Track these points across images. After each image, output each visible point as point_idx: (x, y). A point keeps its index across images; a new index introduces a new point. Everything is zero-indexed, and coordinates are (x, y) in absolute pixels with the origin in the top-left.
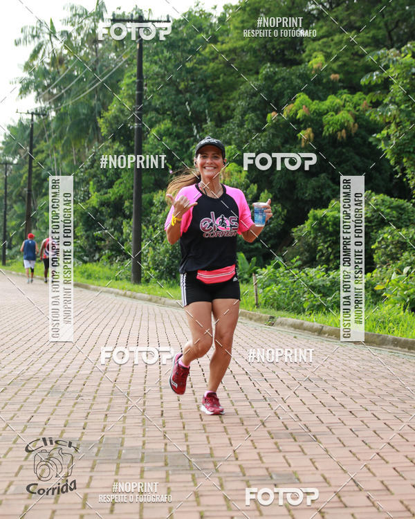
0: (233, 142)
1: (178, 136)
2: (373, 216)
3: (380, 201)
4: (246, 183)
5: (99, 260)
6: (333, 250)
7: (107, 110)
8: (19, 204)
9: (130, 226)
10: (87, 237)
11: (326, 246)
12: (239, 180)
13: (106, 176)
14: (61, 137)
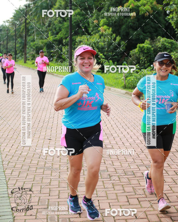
0: (105, 18)
1: (83, 15)
2: (162, 46)
3: (164, 40)
4: (111, 33)
5: (52, 60)
6: (146, 59)
7: (55, 5)
8: (20, 38)
9: (65, 49)
10: (48, 52)
11: (144, 58)
12: (109, 33)
13: (55, 30)
14: (36, 15)
